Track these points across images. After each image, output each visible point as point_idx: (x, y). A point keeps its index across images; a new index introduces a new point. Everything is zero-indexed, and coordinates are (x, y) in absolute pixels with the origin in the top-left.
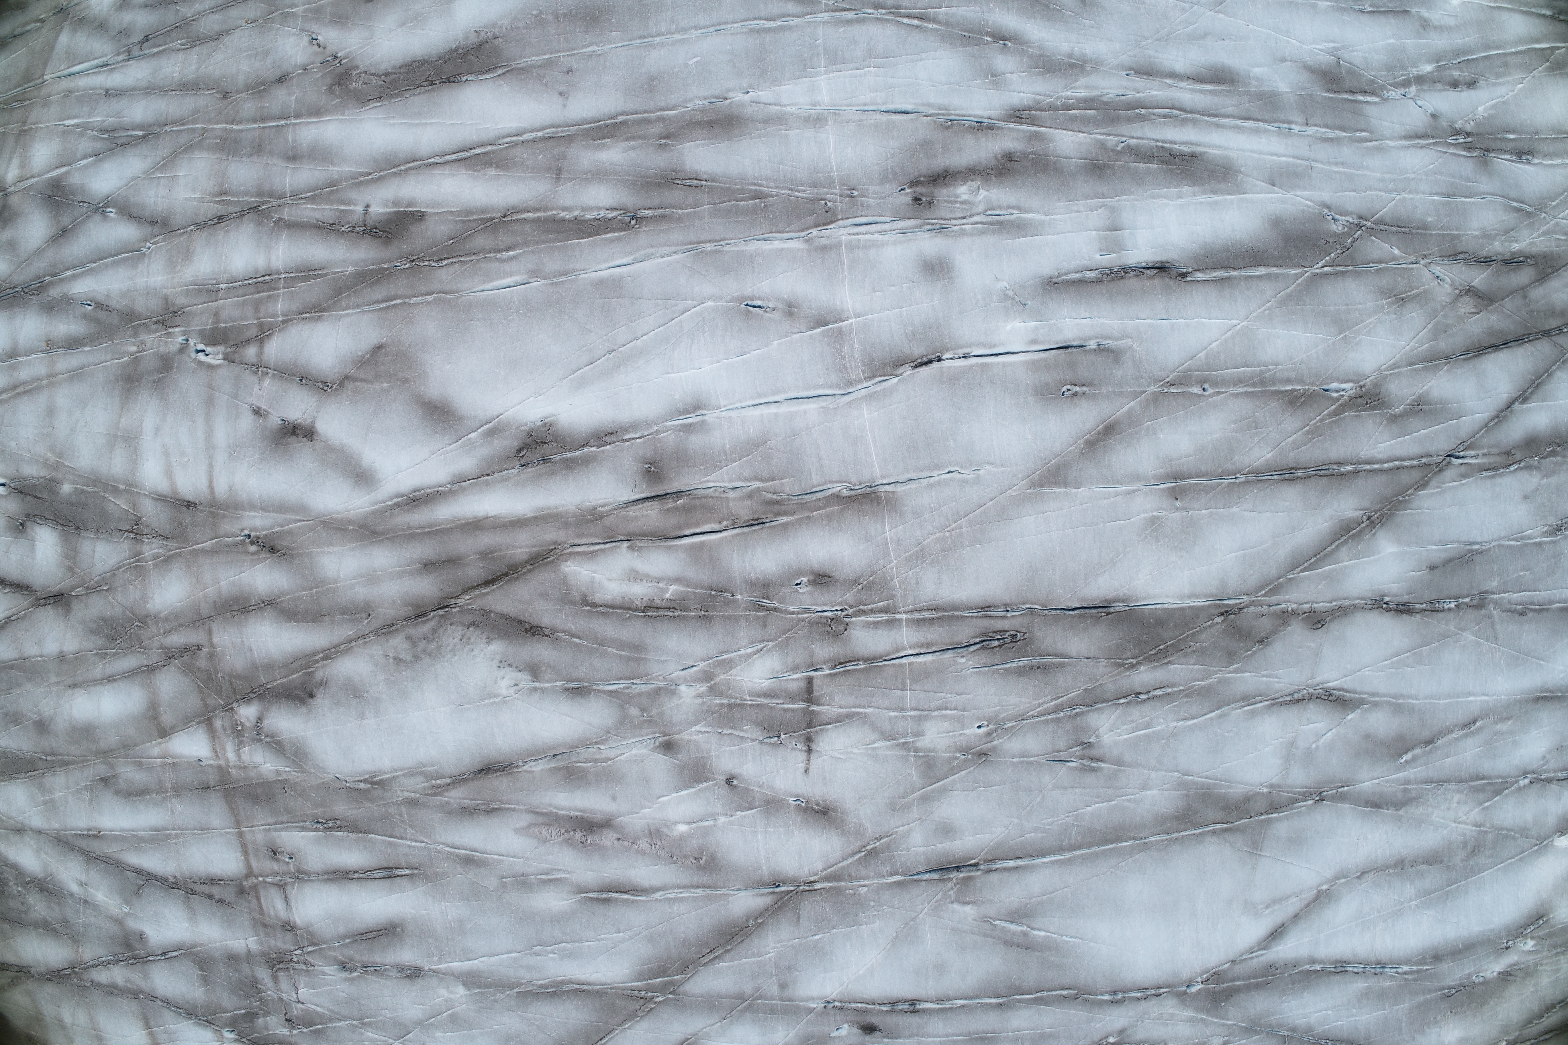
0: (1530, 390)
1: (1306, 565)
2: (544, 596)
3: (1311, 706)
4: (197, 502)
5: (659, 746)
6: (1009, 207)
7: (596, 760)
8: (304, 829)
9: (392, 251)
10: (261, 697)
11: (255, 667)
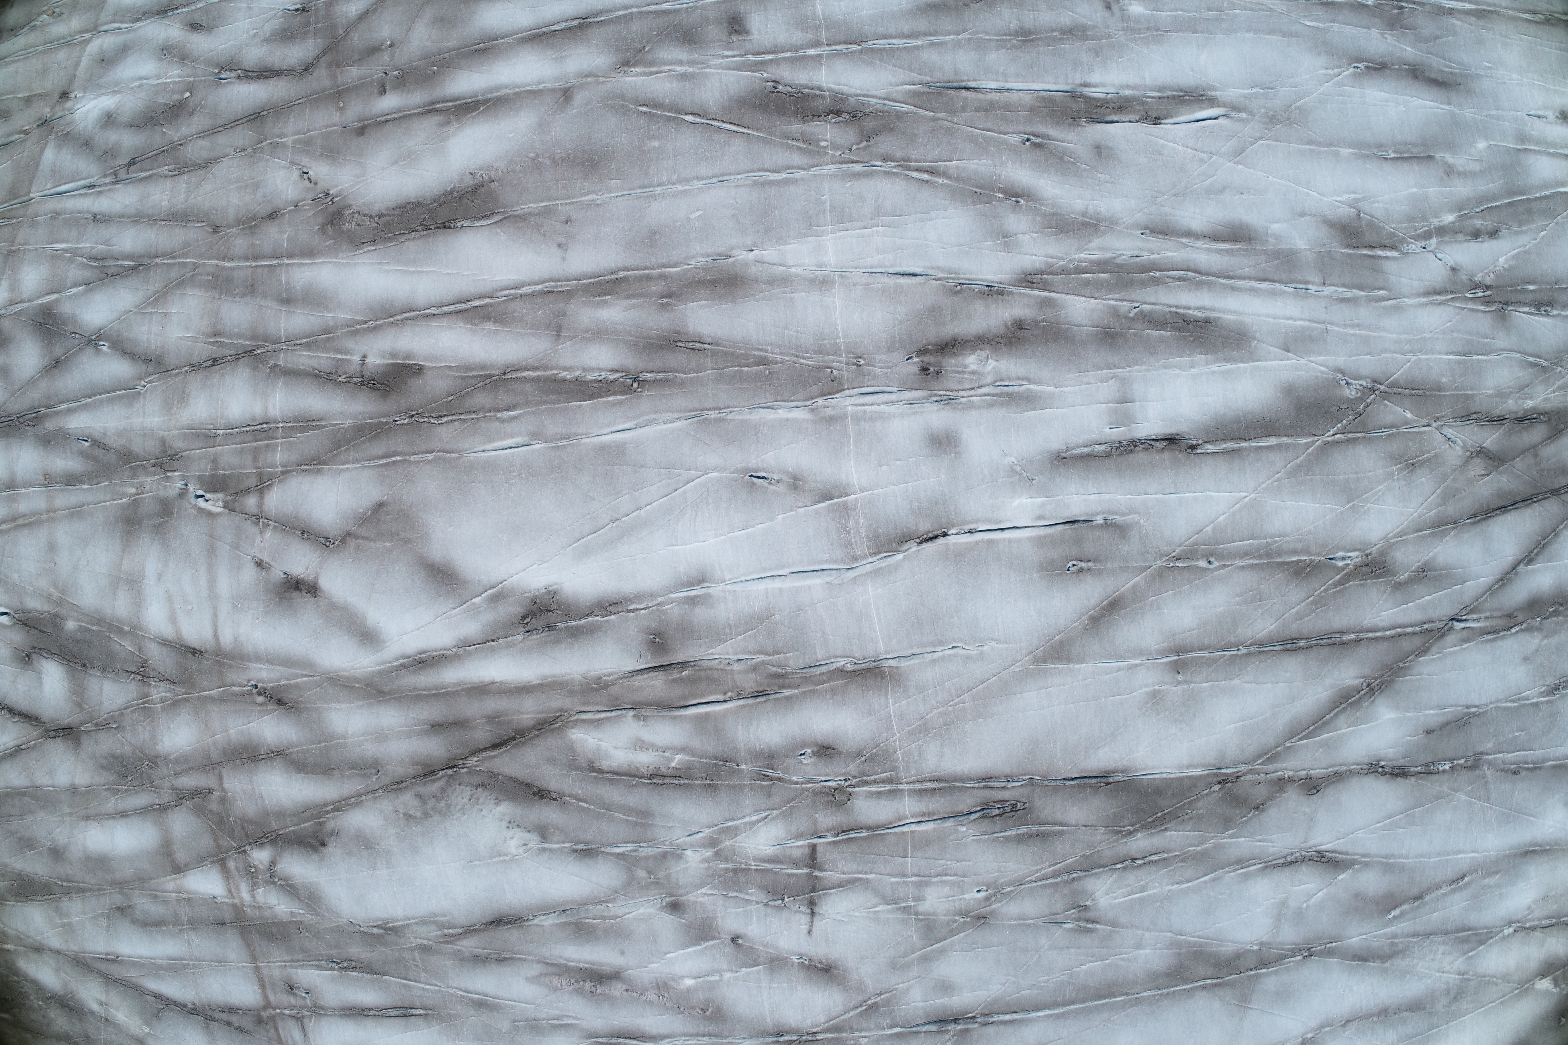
0: (1535, 551)
1: (1304, 733)
2: (551, 761)
3: (1304, 868)
4: (203, 650)
5: (666, 906)
6: (1018, 378)
7: (605, 917)
8: (319, 967)
9: (390, 405)
10: (274, 842)
11: (266, 814)
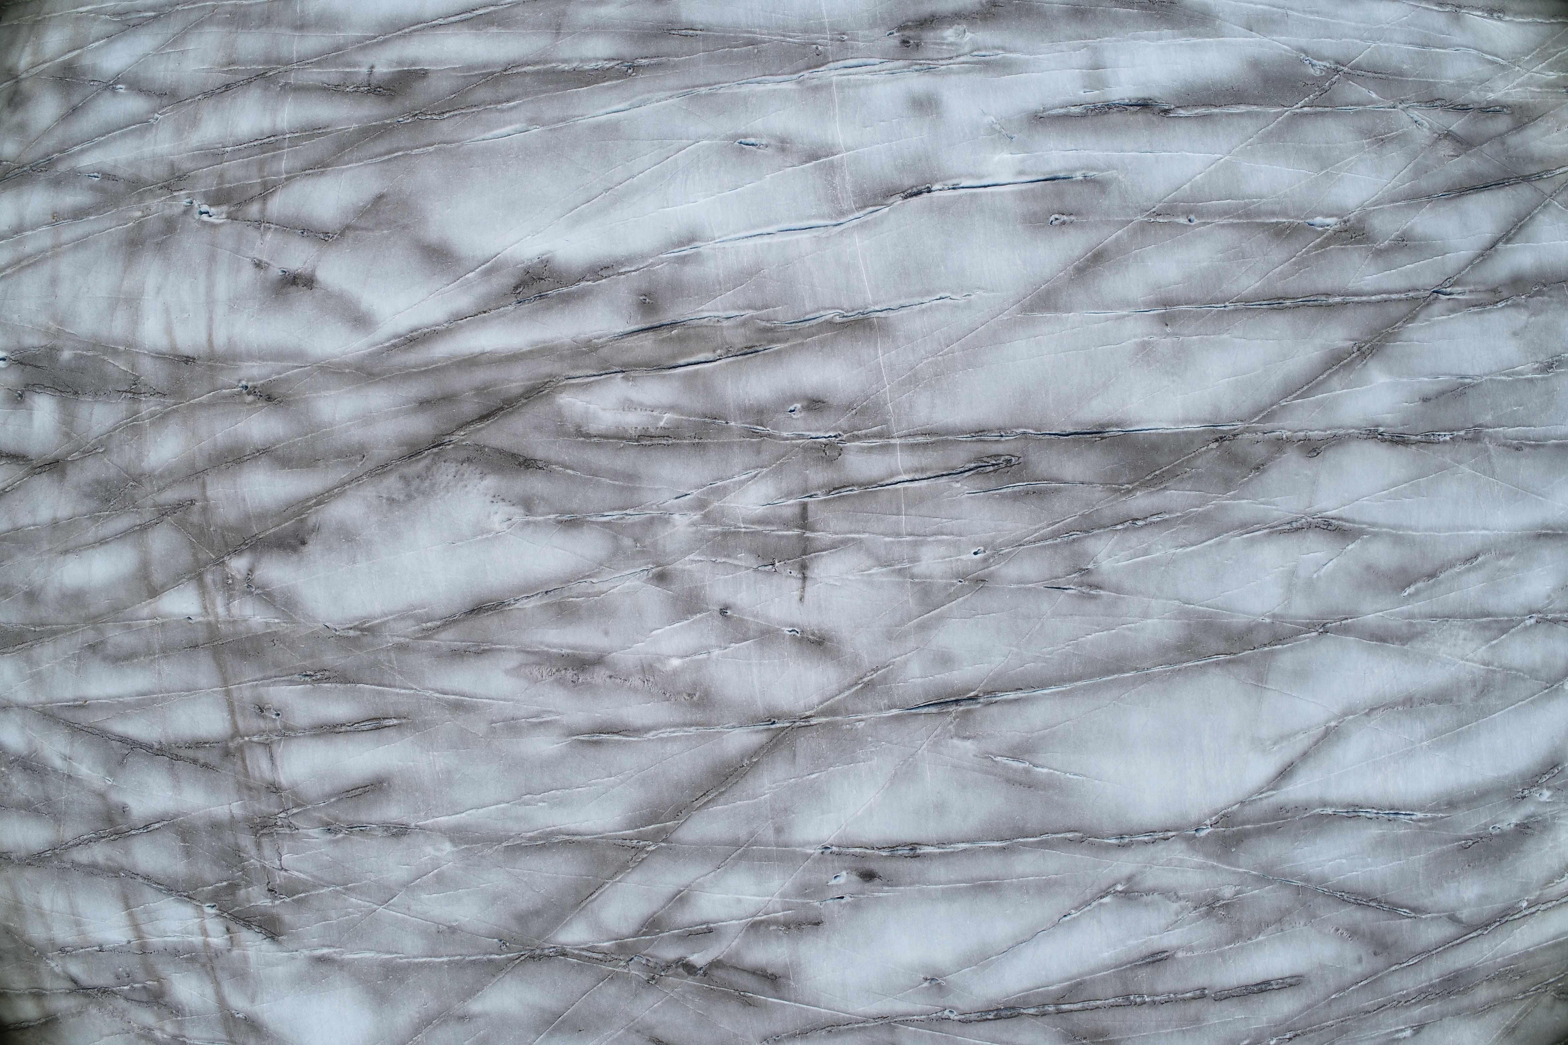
0: (1513, 232)
1: (1298, 393)
2: (538, 428)
3: (1311, 535)
4: (196, 356)
5: (653, 578)
6: (994, 48)
7: (589, 593)
8: (292, 683)
9: (396, 107)
10: (253, 548)
11: (248, 517)
